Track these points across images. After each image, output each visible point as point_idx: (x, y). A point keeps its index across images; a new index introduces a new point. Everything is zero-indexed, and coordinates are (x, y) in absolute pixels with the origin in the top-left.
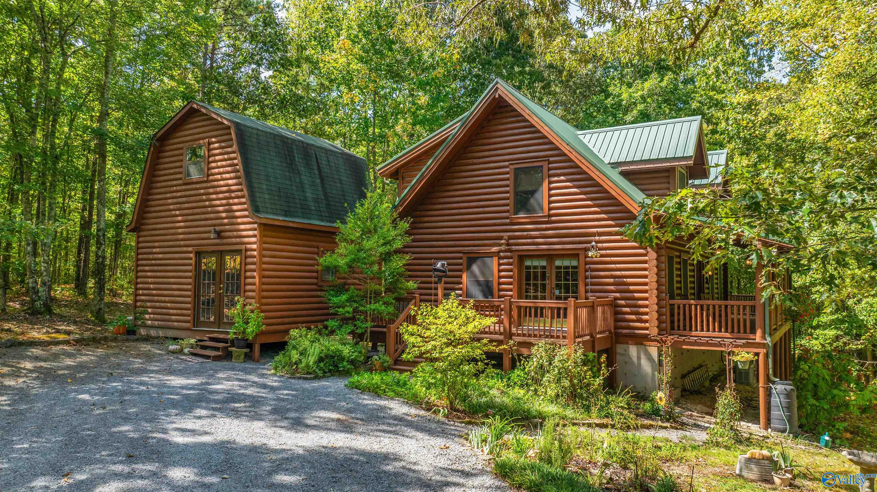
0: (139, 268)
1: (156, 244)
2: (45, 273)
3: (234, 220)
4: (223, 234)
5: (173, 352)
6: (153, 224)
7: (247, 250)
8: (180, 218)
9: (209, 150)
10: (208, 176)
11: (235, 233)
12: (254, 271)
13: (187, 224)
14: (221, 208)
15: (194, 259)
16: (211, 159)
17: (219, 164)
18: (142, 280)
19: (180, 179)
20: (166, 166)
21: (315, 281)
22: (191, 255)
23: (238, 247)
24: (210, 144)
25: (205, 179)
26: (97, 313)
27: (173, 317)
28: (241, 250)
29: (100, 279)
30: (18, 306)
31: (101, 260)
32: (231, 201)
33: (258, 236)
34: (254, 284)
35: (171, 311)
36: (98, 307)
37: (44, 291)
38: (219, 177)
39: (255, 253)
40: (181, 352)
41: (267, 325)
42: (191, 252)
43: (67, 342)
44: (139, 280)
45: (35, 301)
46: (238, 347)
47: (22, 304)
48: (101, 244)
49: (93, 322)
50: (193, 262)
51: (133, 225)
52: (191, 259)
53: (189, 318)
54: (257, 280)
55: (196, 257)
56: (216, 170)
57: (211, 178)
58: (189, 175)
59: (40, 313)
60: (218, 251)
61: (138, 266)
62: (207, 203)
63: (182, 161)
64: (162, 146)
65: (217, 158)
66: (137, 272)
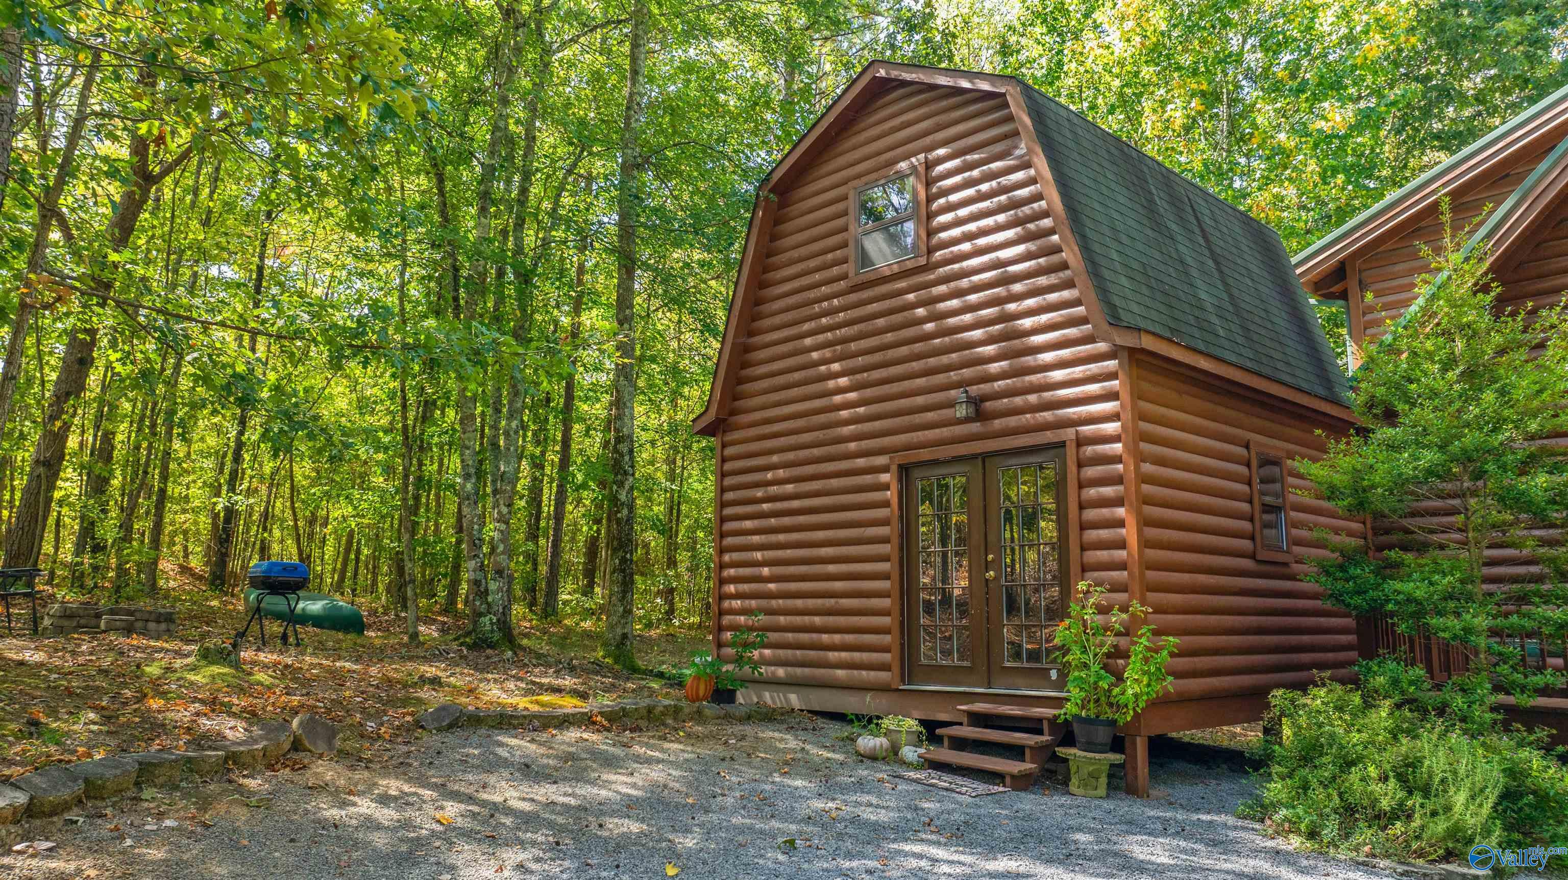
0: (729, 526)
1: (775, 458)
2: (501, 548)
3: (1029, 360)
4: (988, 405)
5: (873, 757)
6: (764, 408)
7: (1081, 442)
8: (843, 381)
9: (928, 184)
10: (930, 251)
11: (1032, 398)
12: (1118, 502)
13: (869, 393)
14: (977, 334)
15: (894, 487)
16: (935, 206)
17: (963, 212)
18: (736, 556)
19: (844, 277)
20: (795, 254)
21: (1246, 544)
22: (885, 477)
23: (1049, 436)
24: (929, 166)
25: (922, 261)
26: (617, 646)
27: (833, 656)
28: (1062, 445)
29: (623, 560)
30: (436, 634)
31: (625, 512)
32: (1012, 307)
33: (1125, 396)
34: (1121, 545)
35: (825, 637)
36: (619, 631)
37: (500, 589)
38: (966, 247)
39: (1118, 447)
40: (892, 755)
41: (1178, 675)
42: (885, 469)
43: (586, 721)
44: (727, 558)
45: (481, 615)
46: (1090, 747)
47: (442, 631)
48: (626, 473)
49: (611, 669)
50: (891, 495)
51: (712, 415)
52: (886, 487)
53: (887, 657)
54: (1130, 533)
55: (900, 480)
56: (956, 232)
57: (938, 254)
58: (865, 259)
59: (492, 646)
60: (974, 457)
61: (723, 520)
62: (930, 326)
63: (845, 229)
64: (783, 204)
65: (954, 198)
66: (722, 535)
